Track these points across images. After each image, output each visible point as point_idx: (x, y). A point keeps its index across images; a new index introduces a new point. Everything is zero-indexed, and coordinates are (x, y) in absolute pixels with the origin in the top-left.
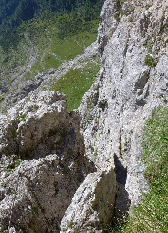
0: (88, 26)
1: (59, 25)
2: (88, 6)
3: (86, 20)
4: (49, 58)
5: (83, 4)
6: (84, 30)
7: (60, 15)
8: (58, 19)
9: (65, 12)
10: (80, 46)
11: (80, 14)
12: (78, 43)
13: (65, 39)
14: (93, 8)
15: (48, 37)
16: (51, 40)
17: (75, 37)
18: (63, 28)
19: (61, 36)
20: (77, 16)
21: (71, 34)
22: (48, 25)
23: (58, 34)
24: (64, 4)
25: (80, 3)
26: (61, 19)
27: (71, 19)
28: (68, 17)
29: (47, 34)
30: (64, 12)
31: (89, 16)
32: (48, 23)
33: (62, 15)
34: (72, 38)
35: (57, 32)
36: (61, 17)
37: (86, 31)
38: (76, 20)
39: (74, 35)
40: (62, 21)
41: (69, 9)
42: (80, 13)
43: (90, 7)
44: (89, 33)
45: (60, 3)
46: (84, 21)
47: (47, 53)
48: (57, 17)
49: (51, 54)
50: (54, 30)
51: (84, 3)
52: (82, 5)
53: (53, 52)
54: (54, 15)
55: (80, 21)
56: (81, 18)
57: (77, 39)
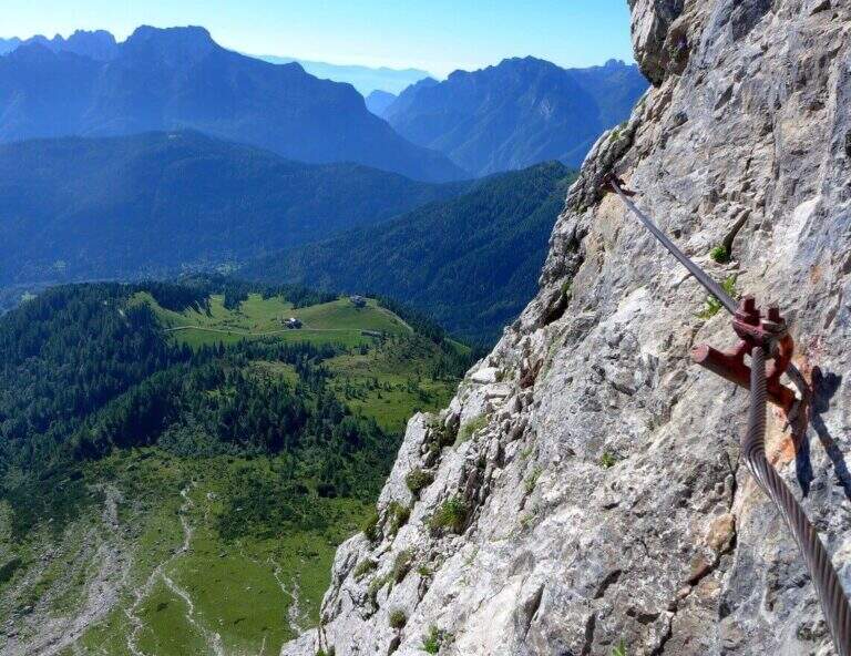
0: (323, 513)
1: (231, 489)
2: (335, 451)
3: (323, 492)
4: (162, 607)
5: (323, 440)
6: (308, 527)
7: (242, 457)
8: (233, 468)
9: (261, 453)
10: (283, 586)
11: (308, 469)
12: (279, 570)
13: (238, 543)
14: (351, 460)
15: (182, 518)
16: (189, 531)
17: (274, 544)
18: (239, 503)
19: (228, 528)
20: (296, 473)
21: (263, 529)
22: (195, 480)
23: (221, 517)
24: (264, 429)
25: (314, 438)
26: (243, 471)
27: (276, 477)
28: (267, 468)
29: (183, 508)
30: (257, 450)
31: (332, 483)
32: (199, 472)
33: (249, 458)
34: (262, 548)
35: (219, 509)
36: (245, 464)
37: (315, 531)
38: (290, 484)
39: (270, 535)
40: (244, 477)
41: (274, 446)
42: (308, 464)
43: (342, 455)
44: (322, 540)
45: (252, 424)
46: (313, 495)
47: (160, 581)
48: (230, 462)
49: (176, 590)
50: (212, 500)
51: (325, 438)
52: (319, 443)
53: (181, 585)
54: (223, 452)
55: (303, 490)
56: (306, 483)
57: (278, 554)
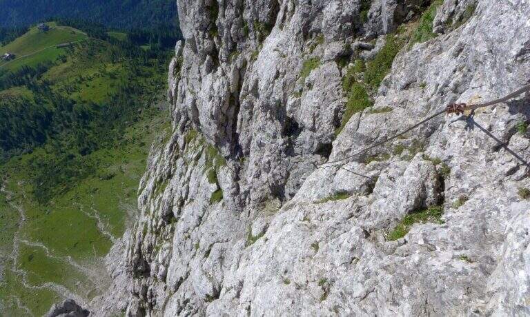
0: (89, 164)
1: (30, 174)
2: (78, 127)
3: (83, 153)
4: (30, 258)
5: (68, 123)
6: (85, 176)
7: (25, 154)
8: (24, 162)
9: (35, 146)
10: (89, 214)
11: (68, 144)
12: (82, 207)
13: (52, 202)
14: (89, 128)
15: (12, 204)
16: (20, 209)
17: (72, 194)
18: (39, 180)
19: (42, 196)
20: (63, 148)
21: (62, 188)
22: (5, 179)
23: (33, 192)
24: (29, 133)
25: (62, 125)
26: (31, 161)
27: (53, 156)
28: (43, 153)
29: (8, 198)
30: (33, 145)
31: (86, 145)
32: (4, 173)
33: (30, 152)
34: (66, 198)
35: (30, 188)
36: (30, 157)
37: (90, 176)
38: (63, 156)
39: (67, 190)
40: (34, 164)
41: (41, 140)
42: (66, 141)
43: (83, 128)
44: (96, 179)
45: (19, 133)
46: (79, 157)
47: (21, 244)
48: (20, 159)
49: (33, 244)
50: (23, 186)
51: (69, 122)
52: (67, 127)
53: (34, 240)
54: (12, 156)
55: (72, 157)
56: (71, 152)
57: (78, 199)
